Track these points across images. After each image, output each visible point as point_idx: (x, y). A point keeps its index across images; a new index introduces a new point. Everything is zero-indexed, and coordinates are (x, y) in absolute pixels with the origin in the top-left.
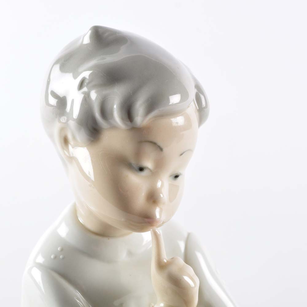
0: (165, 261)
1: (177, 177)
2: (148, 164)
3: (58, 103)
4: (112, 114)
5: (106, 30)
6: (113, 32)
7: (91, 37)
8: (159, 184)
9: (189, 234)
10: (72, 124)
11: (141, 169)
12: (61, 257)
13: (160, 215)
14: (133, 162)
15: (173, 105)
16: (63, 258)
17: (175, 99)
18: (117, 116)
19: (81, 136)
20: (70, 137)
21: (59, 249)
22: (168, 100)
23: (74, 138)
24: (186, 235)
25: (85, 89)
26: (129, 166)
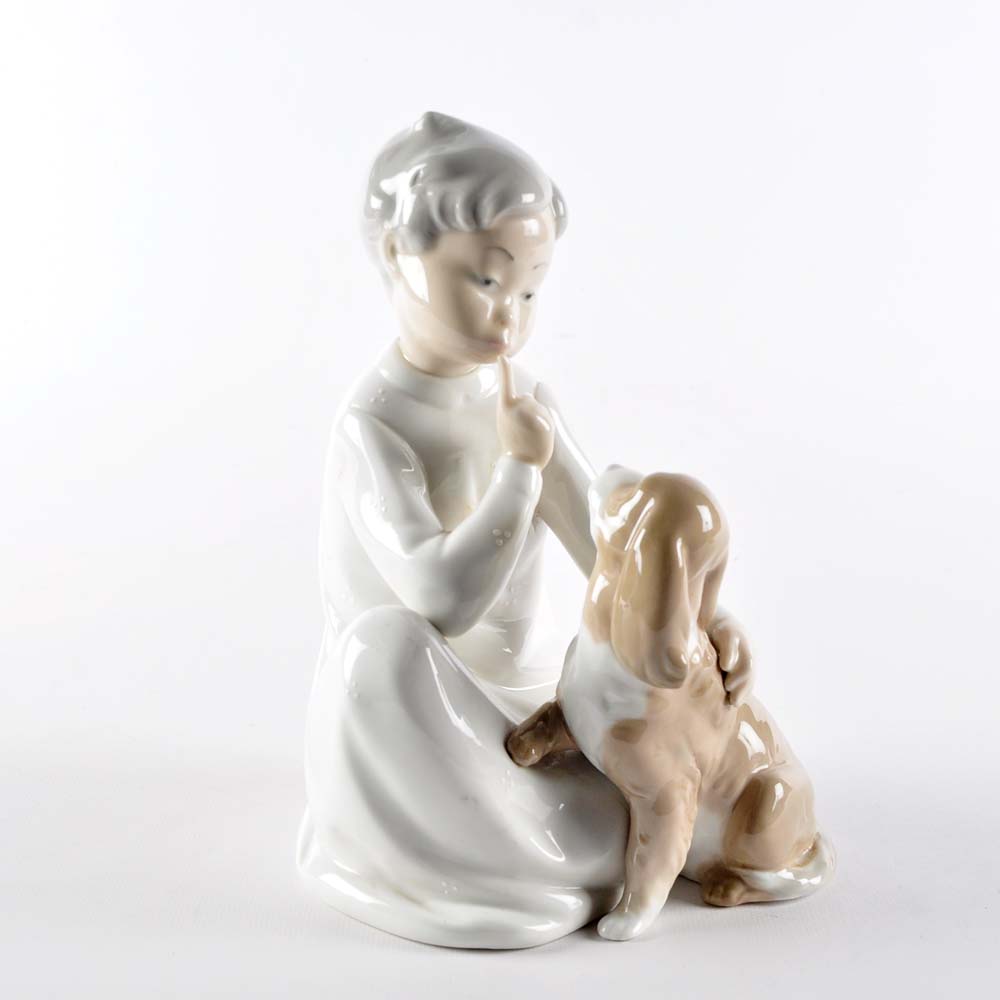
0: (514, 397)
1: (528, 296)
2: (496, 276)
3: (383, 205)
4: (454, 215)
5: (443, 117)
6: (450, 120)
7: (425, 125)
8: (508, 301)
9: (538, 384)
10: (403, 231)
11: (488, 282)
12: (383, 400)
13: (509, 339)
14: (478, 273)
15: (526, 204)
16: (386, 402)
17: (528, 198)
18: (460, 218)
19: (414, 243)
20: (398, 246)
21: (380, 391)
22: (521, 199)
23: (404, 246)
24: (535, 385)
25: (419, 185)
26: (474, 278)
